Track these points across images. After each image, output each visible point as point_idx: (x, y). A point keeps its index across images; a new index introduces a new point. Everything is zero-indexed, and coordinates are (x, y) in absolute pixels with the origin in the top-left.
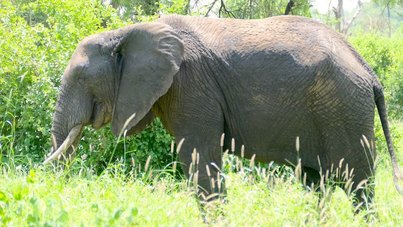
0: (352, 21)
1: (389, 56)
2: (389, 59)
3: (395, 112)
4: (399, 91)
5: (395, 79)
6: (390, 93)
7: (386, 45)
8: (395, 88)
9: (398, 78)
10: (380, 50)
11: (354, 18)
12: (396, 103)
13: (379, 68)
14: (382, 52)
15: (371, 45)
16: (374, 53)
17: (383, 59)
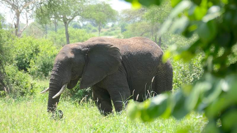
0: (24, 30)
1: (39, 48)
2: (39, 50)
3: (40, 75)
4: (43, 65)
5: (41, 59)
6: (38, 66)
7: (38, 43)
8: (41, 64)
9: (42, 59)
10: (35, 45)
11: (24, 29)
12: (41, 71)
13: (34, 54)
14: (36, 46)
15: (31, 42)
16: (32, 46)
17: (36, 49)
